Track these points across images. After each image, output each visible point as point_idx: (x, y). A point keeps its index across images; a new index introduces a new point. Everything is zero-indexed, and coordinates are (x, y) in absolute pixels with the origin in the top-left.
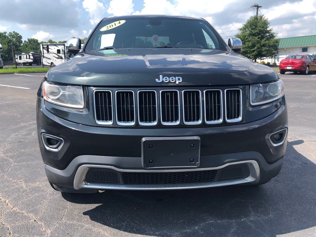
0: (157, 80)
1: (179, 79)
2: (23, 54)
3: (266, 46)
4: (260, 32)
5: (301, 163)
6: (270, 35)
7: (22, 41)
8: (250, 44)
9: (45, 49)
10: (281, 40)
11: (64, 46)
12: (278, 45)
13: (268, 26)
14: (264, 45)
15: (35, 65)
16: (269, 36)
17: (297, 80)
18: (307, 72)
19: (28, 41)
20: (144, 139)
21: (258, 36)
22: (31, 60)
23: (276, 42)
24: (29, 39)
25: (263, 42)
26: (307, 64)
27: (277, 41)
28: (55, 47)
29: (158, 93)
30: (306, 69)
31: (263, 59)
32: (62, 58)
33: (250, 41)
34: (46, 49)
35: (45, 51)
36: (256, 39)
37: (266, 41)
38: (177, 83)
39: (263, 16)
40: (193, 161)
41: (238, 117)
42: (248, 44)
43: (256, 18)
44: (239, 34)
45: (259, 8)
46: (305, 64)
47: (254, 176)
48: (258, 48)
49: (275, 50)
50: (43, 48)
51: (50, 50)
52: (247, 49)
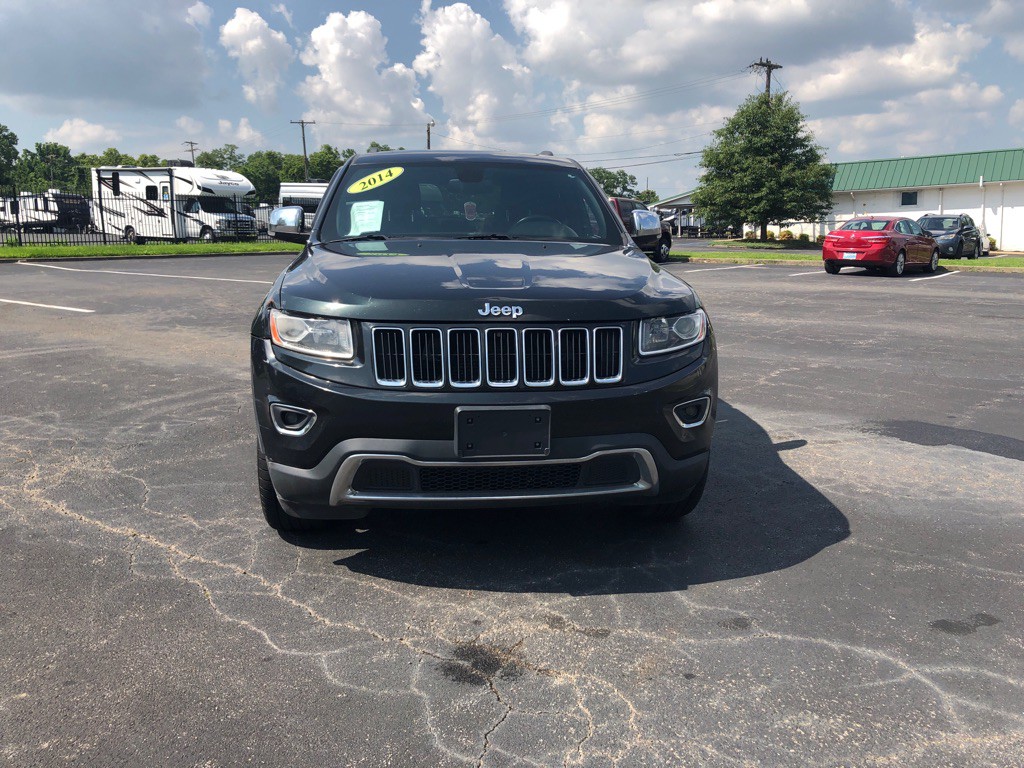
0: (480, 311)
1: (517, 311)
2: (24, 197)
3: (794, 186)
4: (776, 141)
5: (780, 483)
6: (807, 151)
7: (18, 153)
8: (747, 180)
9: (107, 185)
10: (839, 169)
11: (171, 176)
12: (832, 183)
13: (799, 125)
14: (789, 184)
15: (63, 231)
16: (804, 154)
17: (864, 293)
18: (899, 269)
19: (35, 152)
20: (458, 410)
21: (772, 154)
22: (49, 214)
23: (824, 174)
24: (39, 146)
25: (785, 173)
26: (902, 245)
27: (828, 173)
28: (142, 178)
29: (482, 332)
30: (897, 261)
31: (788, 225)
32: (161, 213)
33: (748, 168)
34: (111, 184)
35: (107, 191)
36: (765, 162)
37: (793, 170)
38: (514, 316)
39: (784, 94)
40: (539, 446)
41: (616, 374)
42: (741, 180)
43: (765, 101)
44: (714, 146)
45: (774, 71)
46: (894, 243)
47: (648, 479)
48: (772, 191)
49: (820, 199)
50: (101, 180)
51: (122, 188)
52: (738, 195)
